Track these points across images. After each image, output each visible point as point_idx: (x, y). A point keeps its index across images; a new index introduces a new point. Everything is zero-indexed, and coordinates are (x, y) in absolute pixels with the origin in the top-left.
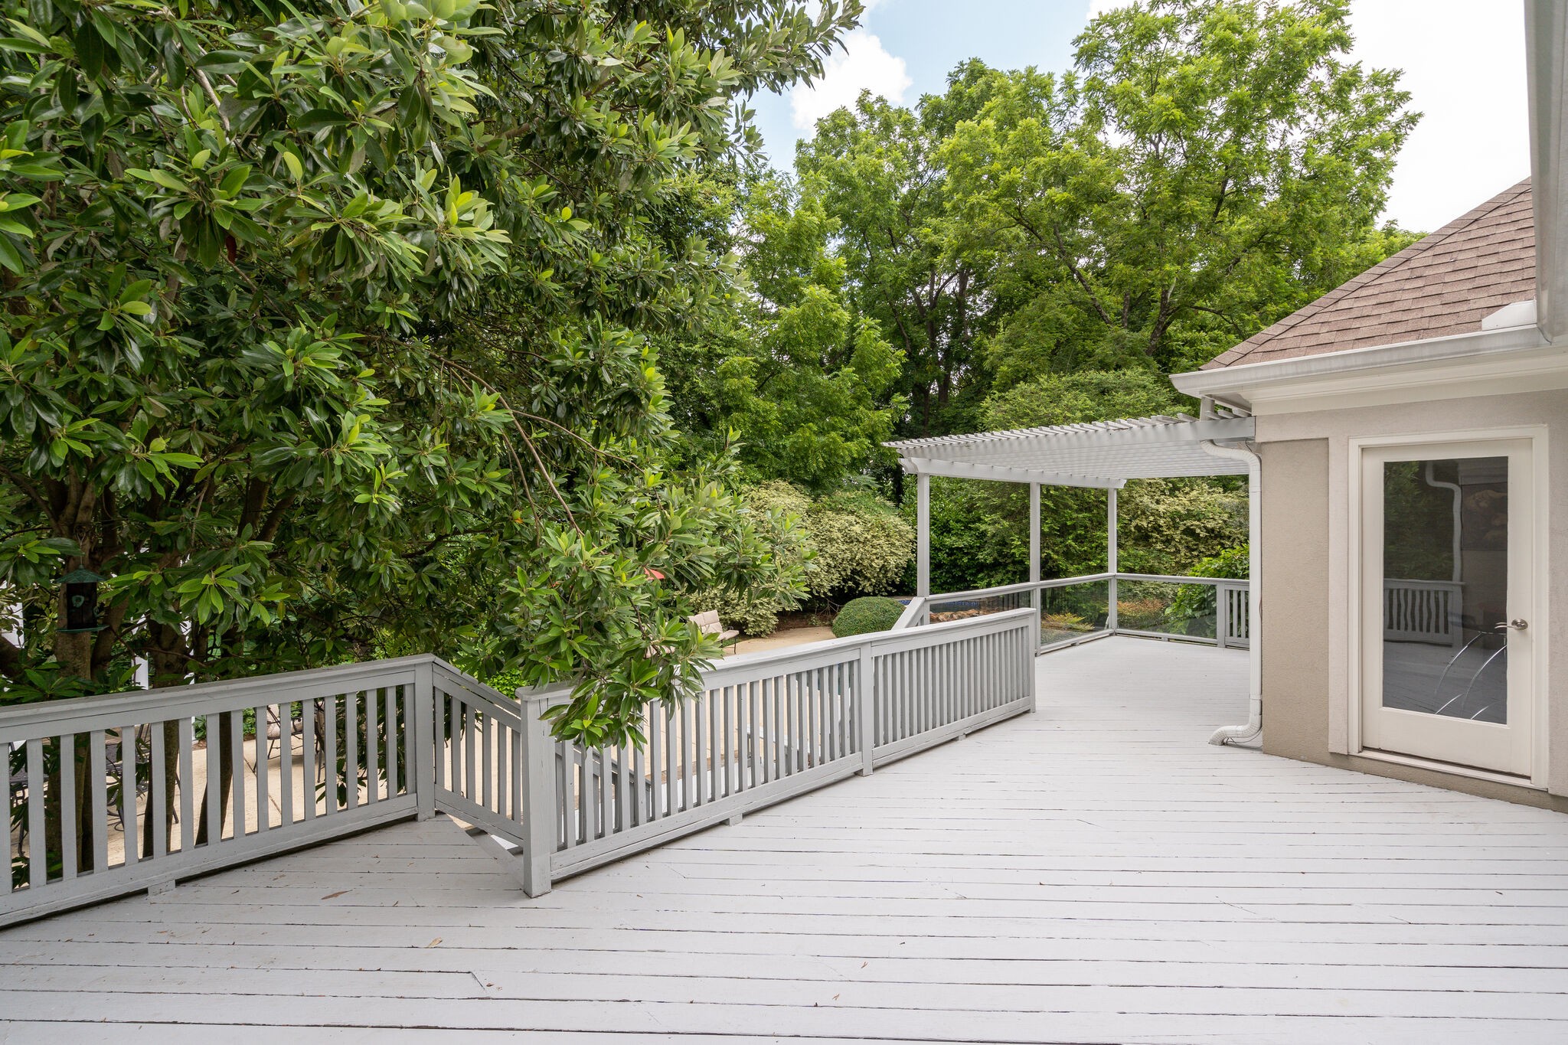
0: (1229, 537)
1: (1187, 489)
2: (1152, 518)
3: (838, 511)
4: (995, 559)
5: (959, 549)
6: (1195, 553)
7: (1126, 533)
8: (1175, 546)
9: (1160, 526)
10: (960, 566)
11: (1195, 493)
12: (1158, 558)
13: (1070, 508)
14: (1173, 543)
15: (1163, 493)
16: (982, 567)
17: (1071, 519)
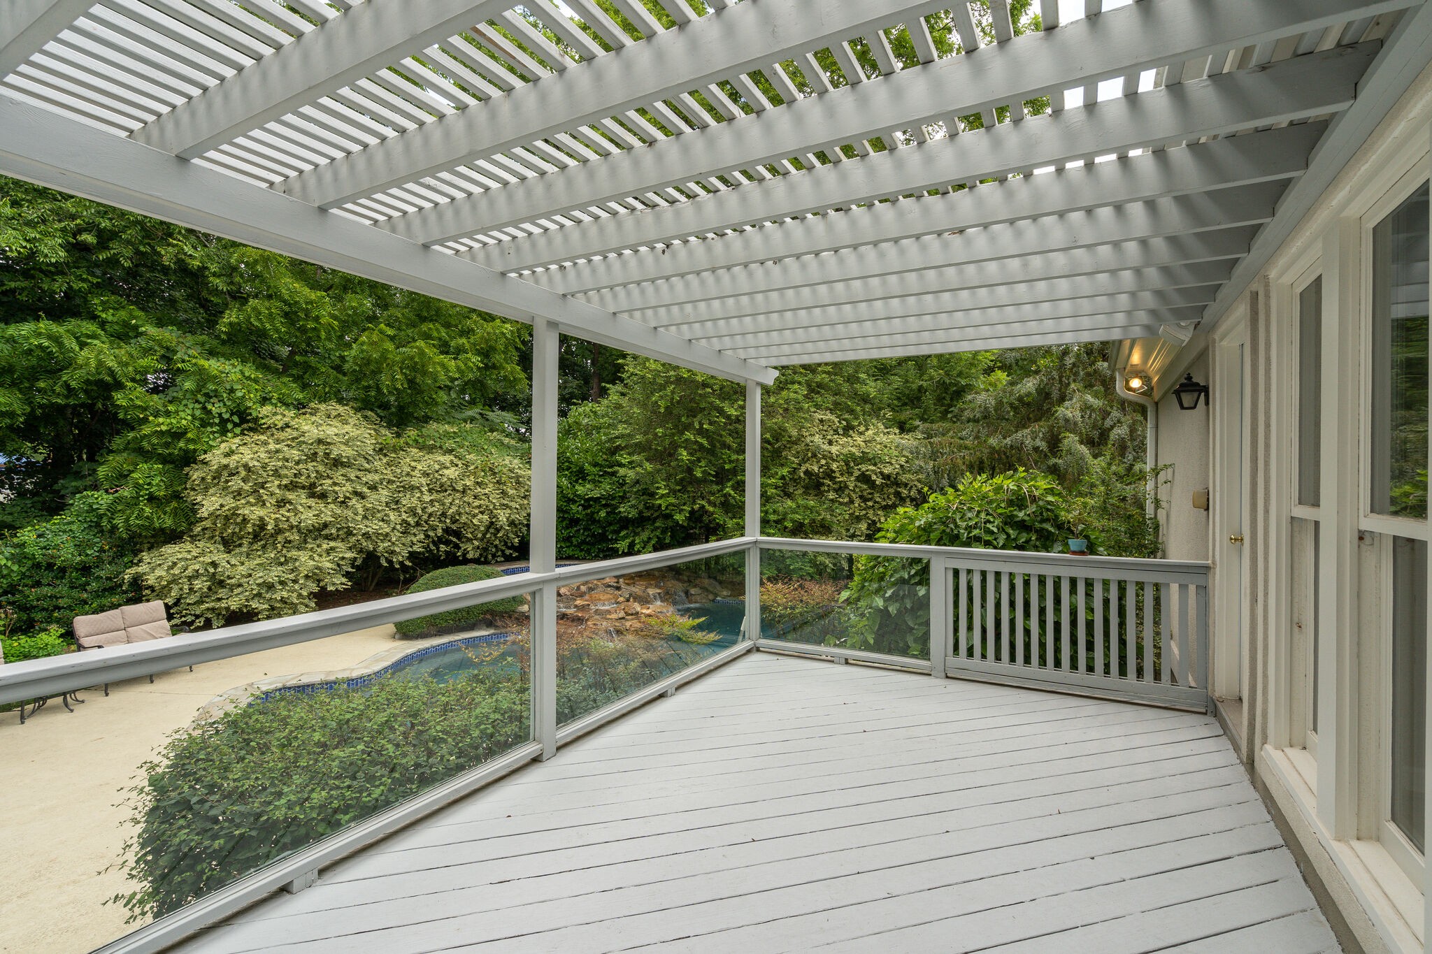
0: (906, 485)
1: (862, 429)
2: (823, 462)
3: (431, 449)
4: (641, 512)
5: (596, 500)
6: (870, 504)
7: (795, 480)
8: (849, 495)
9: (834, 472)
10: (599, 521)
11: (870, 432)
12: (830, 510)
13: (729, 448)
14: (847, 492)
15: (837, 433)
16: (625, 523)
17: (731, 462)
